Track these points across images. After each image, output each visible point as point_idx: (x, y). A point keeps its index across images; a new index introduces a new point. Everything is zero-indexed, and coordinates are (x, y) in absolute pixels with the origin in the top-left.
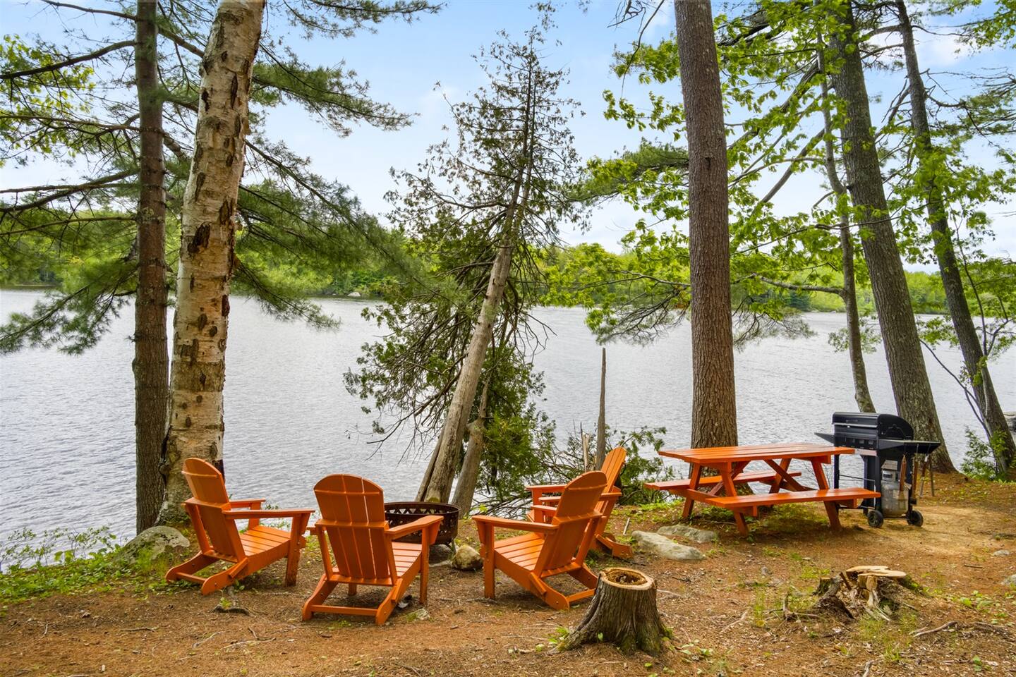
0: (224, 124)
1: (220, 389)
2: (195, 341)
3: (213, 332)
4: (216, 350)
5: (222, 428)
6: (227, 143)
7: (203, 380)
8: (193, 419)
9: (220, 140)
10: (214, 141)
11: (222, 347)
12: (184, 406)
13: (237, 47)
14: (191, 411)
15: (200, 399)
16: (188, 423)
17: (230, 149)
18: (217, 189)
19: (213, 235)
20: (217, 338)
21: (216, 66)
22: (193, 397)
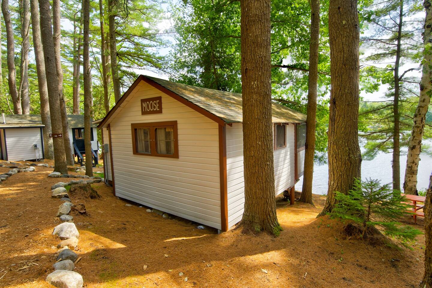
0: (420, 127)
1: (417, 175)
2: (412, 166)
3: (416, 164)
4: (416, 168)
5: (417, 182)
6: (420, 130)
7: (413, 173)
8: (411, 180)
9: (419, 129)
10: (417, 130)
11: (417, 167)
12: (409, 177)
13: (423, 112)
14: (410, 178)
15: (412, 176)
16: (410, 180)
17: (421, 131)
18: (417, 138)
19: (416, 147)
20: (416, 165)
21: (418, 116)
22: (411, 176)
